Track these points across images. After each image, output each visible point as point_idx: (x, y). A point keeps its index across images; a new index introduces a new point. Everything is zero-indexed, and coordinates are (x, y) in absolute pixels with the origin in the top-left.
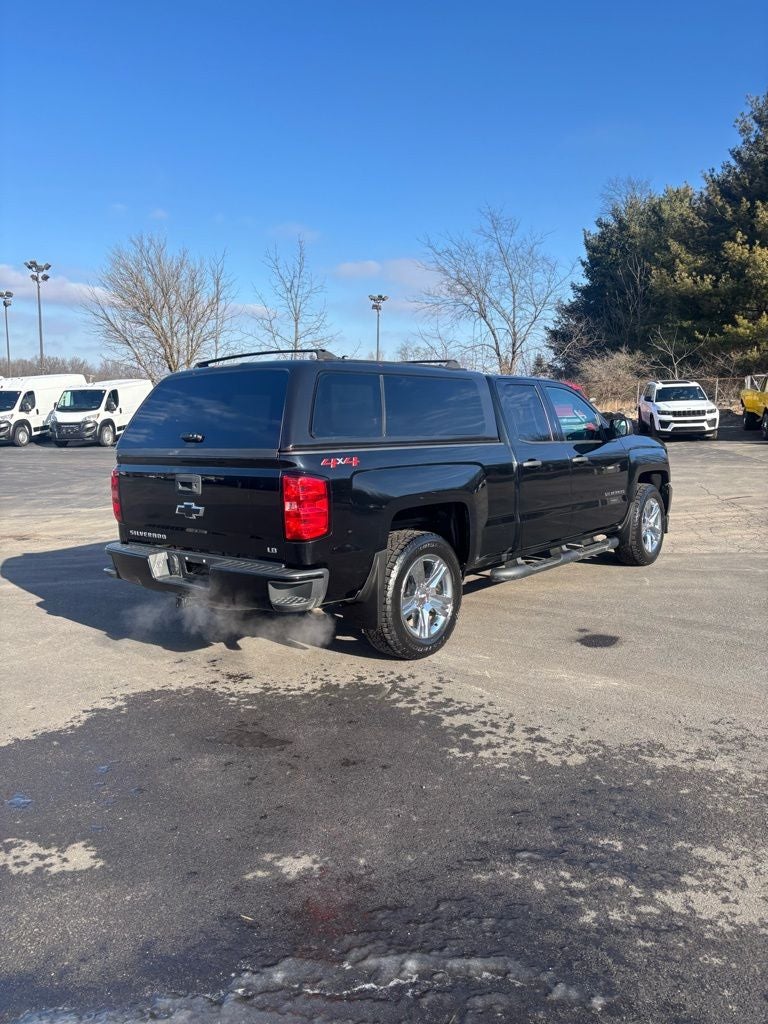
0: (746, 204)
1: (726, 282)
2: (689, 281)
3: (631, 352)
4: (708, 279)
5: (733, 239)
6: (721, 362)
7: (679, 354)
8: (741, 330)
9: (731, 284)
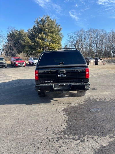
0: (37, 34)
1: (36, 44)
2: (31, 43)
3: (24, 53)
4: (34, 43)
5: (36, 38)
6: (36, 55)
7: (31, 54)
8: (39, 51)
9: (37, 44)
